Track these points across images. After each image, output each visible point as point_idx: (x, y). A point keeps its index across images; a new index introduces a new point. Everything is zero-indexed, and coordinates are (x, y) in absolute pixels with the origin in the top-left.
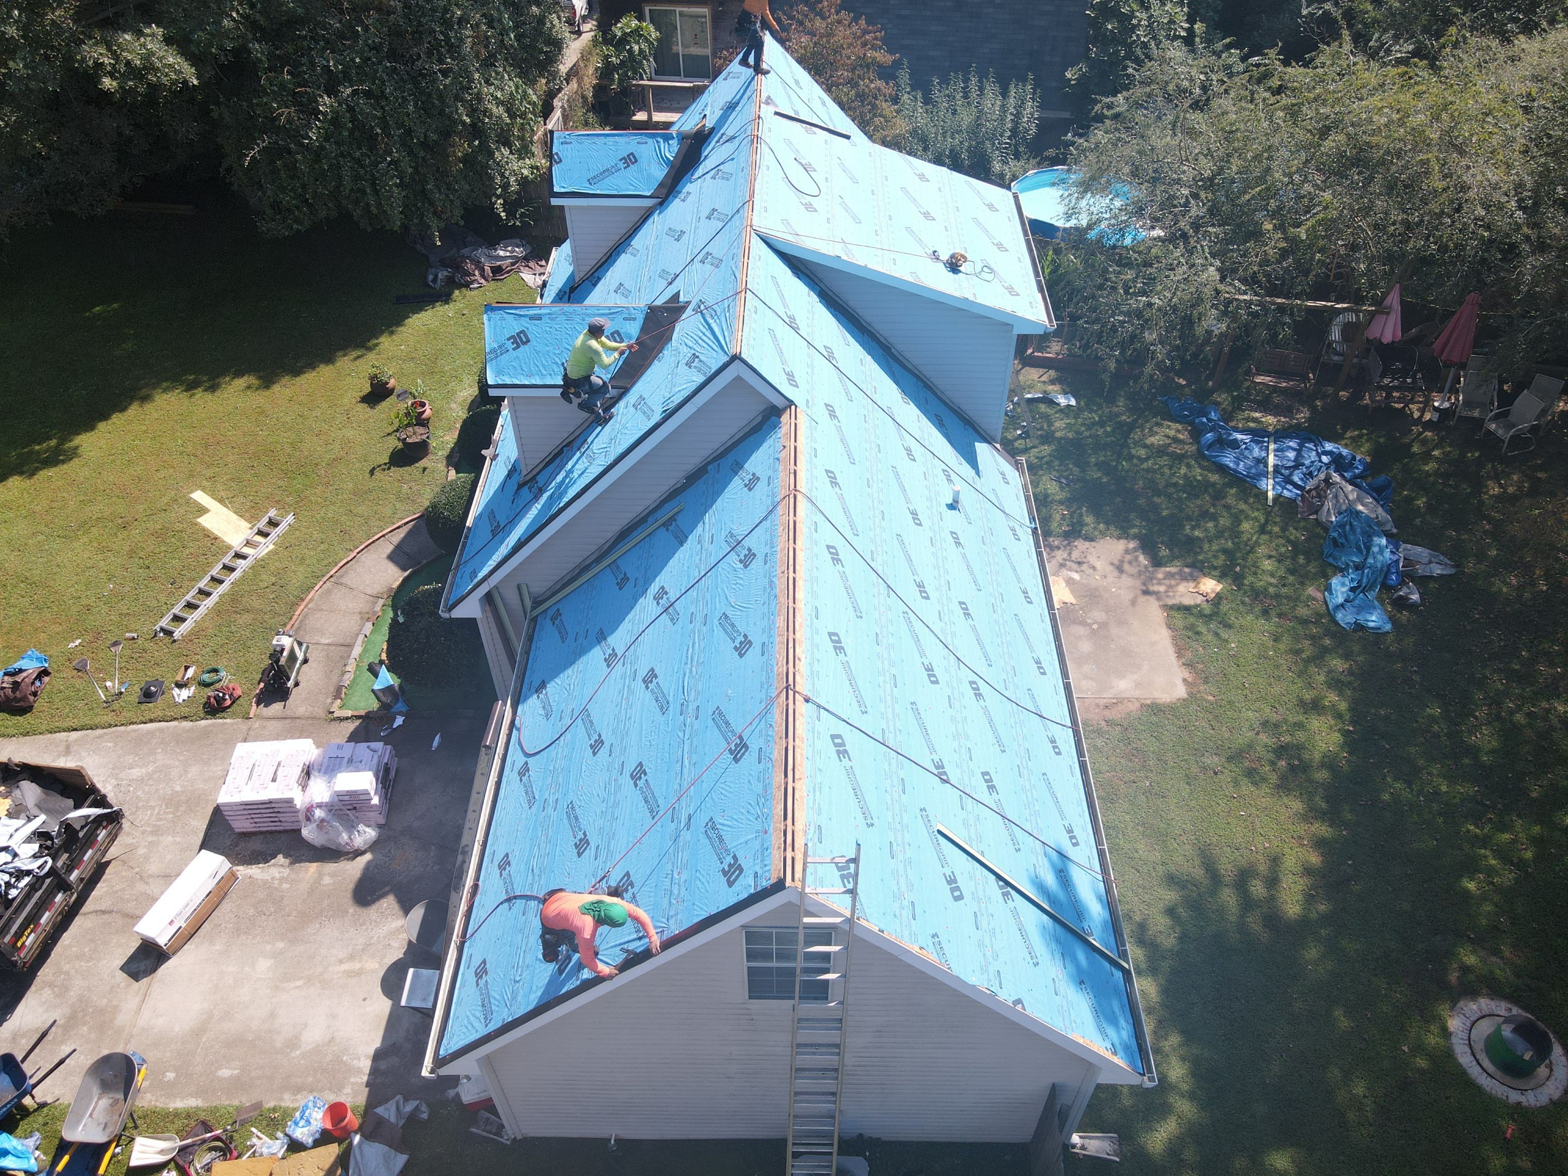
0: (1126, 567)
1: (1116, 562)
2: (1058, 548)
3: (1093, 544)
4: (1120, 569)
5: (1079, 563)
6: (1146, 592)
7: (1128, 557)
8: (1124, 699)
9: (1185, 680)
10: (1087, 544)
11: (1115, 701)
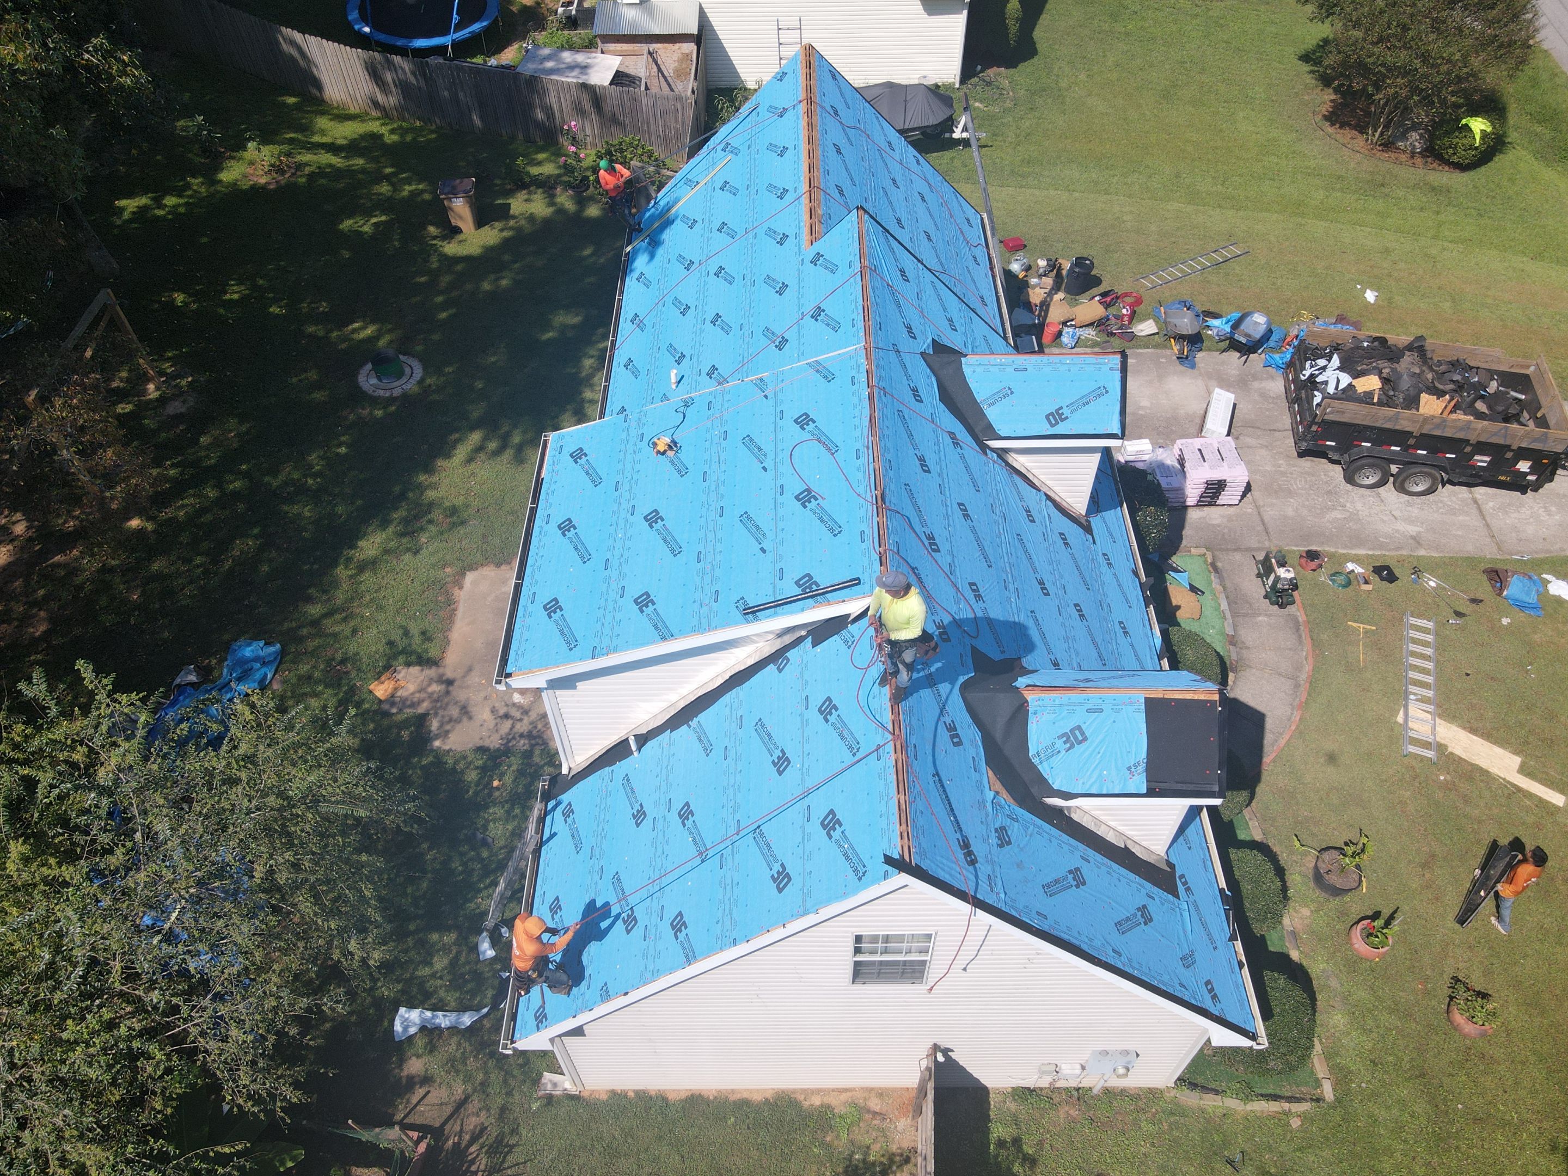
0: (456, 713)
1: (465, 719)
2: (522, 736)
3: (480, 743)
4: (465, 711)
5: (506, 716)
6: (450, 682)
7: (448, 727)
9: (461, 588)
10: (487, 743)
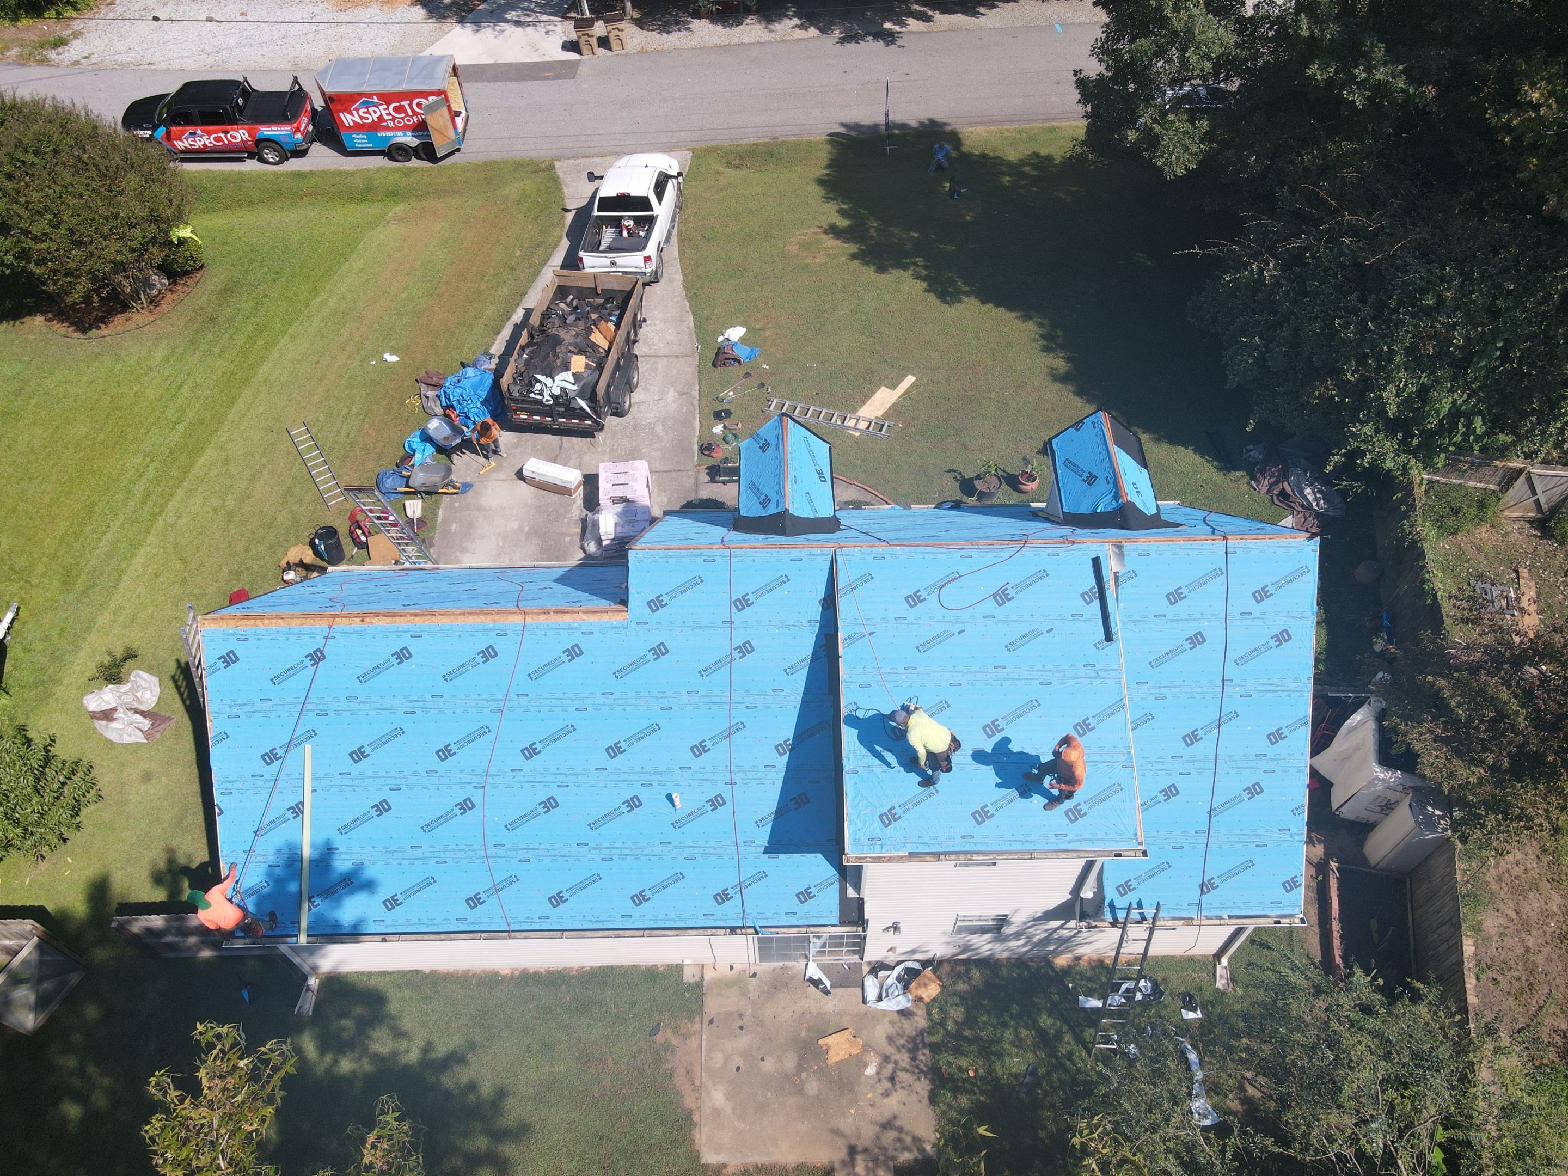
0: (891, 1135)
1: (898, 1123)
2: (914, 1059)
3: (926, 1101)
4: (887, 1125)
5: (892, 1079)
6: (852, 1150)
7: (908, 1140)
8: (700, 1094)
9: (724, 1166)
10: (925, 1094)
11: (697, 1083)
